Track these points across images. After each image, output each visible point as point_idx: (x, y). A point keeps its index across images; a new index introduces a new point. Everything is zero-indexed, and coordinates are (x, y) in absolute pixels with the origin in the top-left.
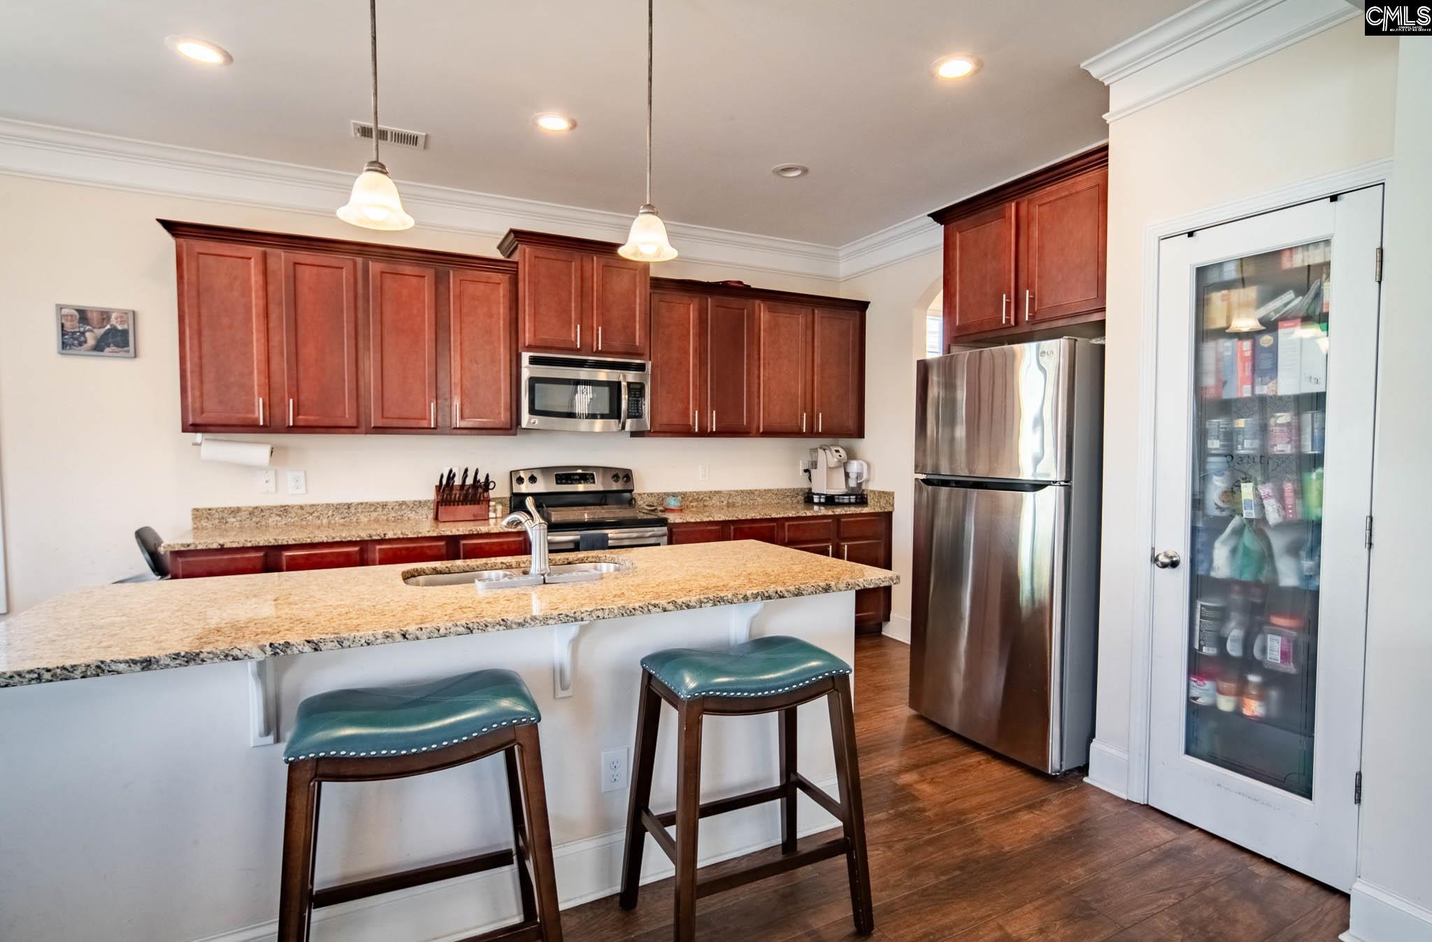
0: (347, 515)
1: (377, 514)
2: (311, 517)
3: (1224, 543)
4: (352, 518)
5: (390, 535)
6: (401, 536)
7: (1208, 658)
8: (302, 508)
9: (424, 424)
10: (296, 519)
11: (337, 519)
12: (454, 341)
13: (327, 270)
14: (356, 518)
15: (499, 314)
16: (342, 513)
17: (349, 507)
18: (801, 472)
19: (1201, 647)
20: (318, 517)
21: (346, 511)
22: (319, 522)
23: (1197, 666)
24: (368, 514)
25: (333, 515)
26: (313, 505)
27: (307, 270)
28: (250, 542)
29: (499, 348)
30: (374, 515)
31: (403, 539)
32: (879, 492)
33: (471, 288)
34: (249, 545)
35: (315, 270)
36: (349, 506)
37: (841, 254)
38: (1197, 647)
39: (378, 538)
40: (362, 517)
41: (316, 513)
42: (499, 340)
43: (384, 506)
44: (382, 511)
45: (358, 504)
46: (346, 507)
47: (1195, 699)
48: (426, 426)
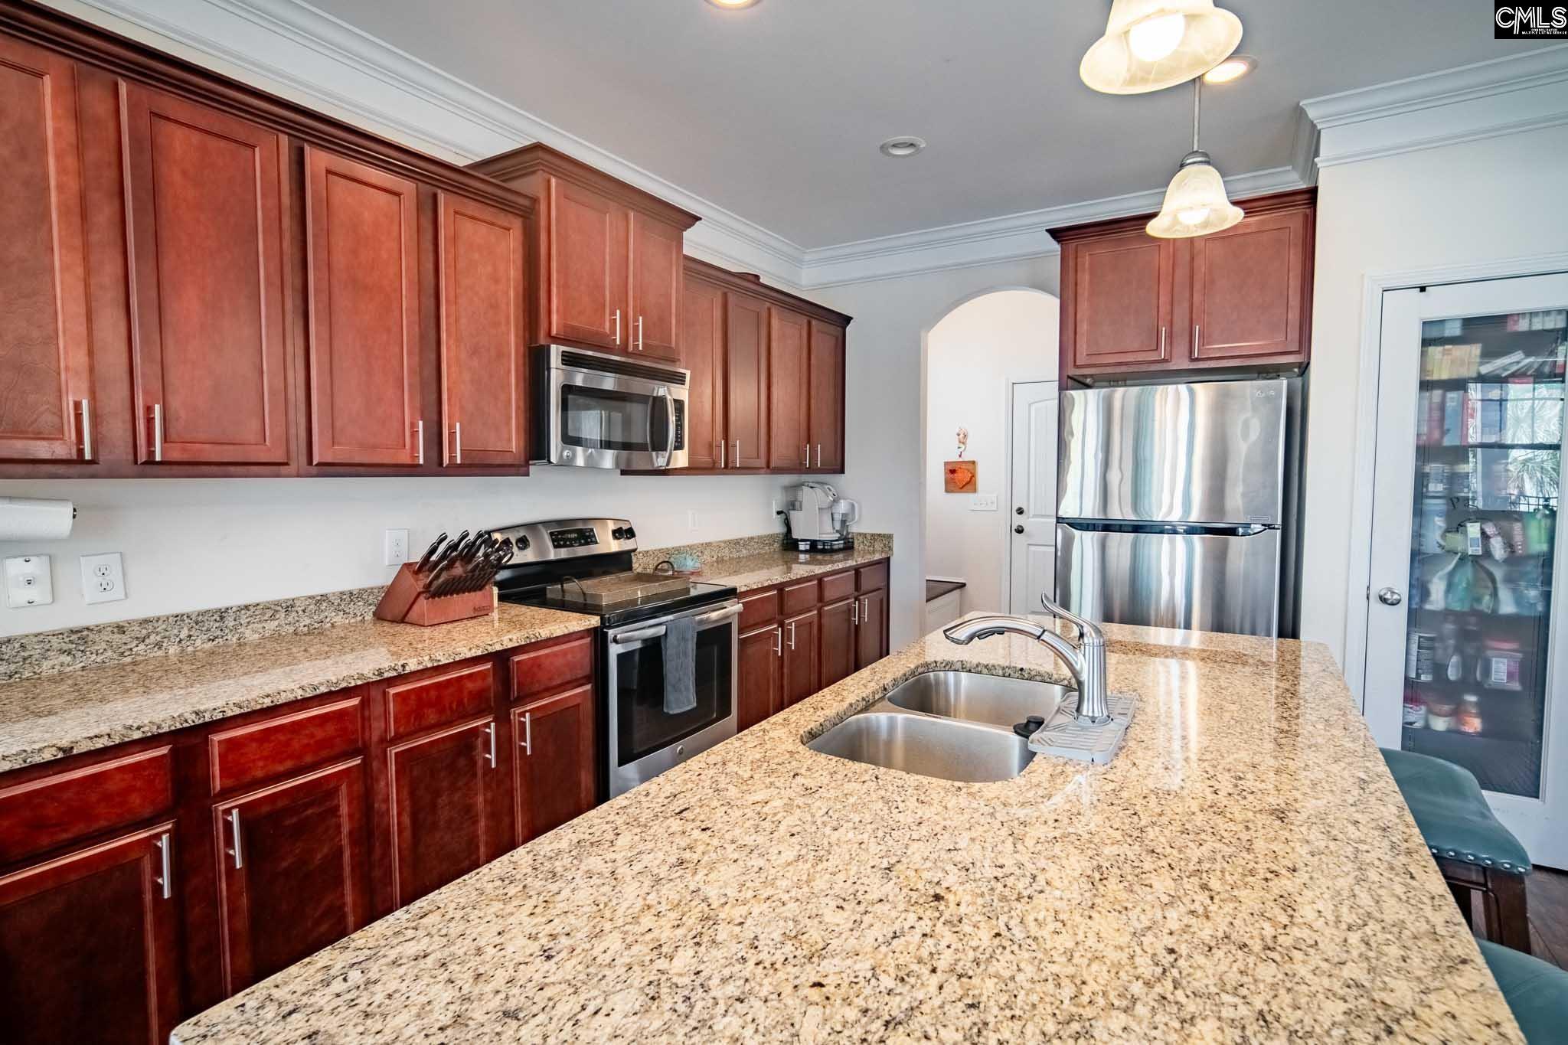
0: (219, 633)
1: (276, 623)
2: (142, 647)
3: (1440, 578)
4: (229, 637)
5: (413, 666)
6: (429, 665)
7: (1425, 683)
8: (120, 629)
9: (404, 458)
10: (109, 653)
11: (198, 642)
12: (447, 316)
13: (223, 144)
14: (237, 636)
15: (508, 280)
16: (208, 630)
17: (222, 618)
18: (775, 514)
19: (1418, 675)
20: (159, 645)
21: (217, 625)
22: (161, 653)
23: (1413, 693)
24: (260, 626)
25: (190, 636)
26: (147, 621)
27: (179, 132)
28: (138, 728)
29: (508, 333)
30: (272, 625)
31: (433, 668)
32: (872, 535)
33: (468, 228)
34: (137, 735)
35: (196, 137)
36: (222, 614)
37: (807, 258)
38: (1413, 675)
39: (394, 674)
40: (248, 633)
41: (152, 637)
42: (508, 323)
43: (289, 606)
44: (286, 618)
45: (240, 609)
46: (216, 617)
47: (1411, 724)
48: (408, 461)
